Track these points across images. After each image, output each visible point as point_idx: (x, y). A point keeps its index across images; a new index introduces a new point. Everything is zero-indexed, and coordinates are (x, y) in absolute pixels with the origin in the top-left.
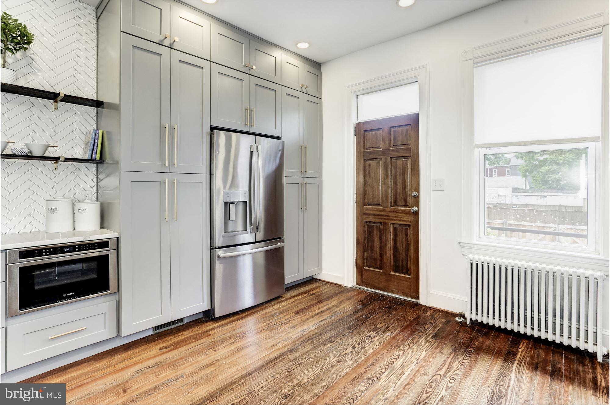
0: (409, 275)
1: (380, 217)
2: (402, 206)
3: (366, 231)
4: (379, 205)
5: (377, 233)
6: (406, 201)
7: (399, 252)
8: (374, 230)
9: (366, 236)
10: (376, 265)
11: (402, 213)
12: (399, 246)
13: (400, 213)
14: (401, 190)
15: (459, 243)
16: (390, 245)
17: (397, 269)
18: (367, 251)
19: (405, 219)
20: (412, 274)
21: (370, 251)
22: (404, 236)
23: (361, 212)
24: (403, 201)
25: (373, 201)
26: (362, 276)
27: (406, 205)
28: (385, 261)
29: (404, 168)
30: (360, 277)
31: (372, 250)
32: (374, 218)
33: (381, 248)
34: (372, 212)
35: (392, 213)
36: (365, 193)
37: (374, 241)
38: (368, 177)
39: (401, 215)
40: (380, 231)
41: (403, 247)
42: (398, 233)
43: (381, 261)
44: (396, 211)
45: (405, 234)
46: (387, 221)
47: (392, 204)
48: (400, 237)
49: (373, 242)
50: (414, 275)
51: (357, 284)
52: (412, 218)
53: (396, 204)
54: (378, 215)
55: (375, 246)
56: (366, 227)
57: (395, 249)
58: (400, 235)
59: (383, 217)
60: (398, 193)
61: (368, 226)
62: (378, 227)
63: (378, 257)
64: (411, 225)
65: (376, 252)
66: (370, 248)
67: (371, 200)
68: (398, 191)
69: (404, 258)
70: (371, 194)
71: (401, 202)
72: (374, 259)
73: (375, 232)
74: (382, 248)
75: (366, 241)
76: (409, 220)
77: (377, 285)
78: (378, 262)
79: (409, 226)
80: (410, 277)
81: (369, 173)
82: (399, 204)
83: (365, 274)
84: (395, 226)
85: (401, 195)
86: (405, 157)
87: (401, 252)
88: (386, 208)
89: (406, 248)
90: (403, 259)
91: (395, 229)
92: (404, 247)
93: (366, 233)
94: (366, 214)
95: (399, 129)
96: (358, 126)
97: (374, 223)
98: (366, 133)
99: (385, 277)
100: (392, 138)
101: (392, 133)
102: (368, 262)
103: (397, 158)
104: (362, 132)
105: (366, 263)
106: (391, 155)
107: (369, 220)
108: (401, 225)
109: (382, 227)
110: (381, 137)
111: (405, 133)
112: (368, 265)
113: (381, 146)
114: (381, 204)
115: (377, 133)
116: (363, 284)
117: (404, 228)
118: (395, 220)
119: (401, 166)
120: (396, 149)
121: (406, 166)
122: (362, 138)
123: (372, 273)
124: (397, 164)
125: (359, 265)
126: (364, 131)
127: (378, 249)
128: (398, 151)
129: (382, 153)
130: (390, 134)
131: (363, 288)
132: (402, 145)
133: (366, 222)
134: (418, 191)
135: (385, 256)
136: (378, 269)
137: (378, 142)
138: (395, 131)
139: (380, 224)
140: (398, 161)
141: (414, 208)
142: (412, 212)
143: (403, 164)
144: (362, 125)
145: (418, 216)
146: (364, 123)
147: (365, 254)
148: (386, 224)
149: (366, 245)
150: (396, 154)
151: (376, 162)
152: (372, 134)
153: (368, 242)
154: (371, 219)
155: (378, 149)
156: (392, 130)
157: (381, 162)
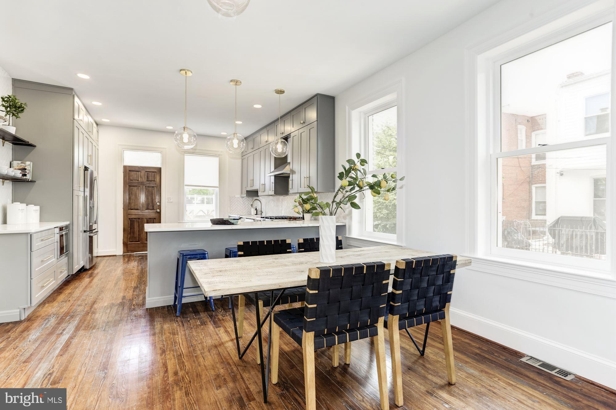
2: (151, 209)
3: (130, 223)
5: (136, 224)
6: (153, 206)
9: (129, 226)
14: (151, 202)
18: (130, 234)
19: (153, 215)
21: (132, 234)
23: (126, 213)
25: (134, 208)
26: (127, 247)
27: (153, 209)
28: (142, 237)
30: (126, 248)
31: (134, 233)
32: (135, 216)
33: (139, 231)
34: (134, 213)
35: (146, 213)
36: (129, 203)
37: (135, 228)
38: (131, 195)
39: (151, 213)
40: (139, 222)
43: (139, 238)
44: (149, 212)
46: (143, 217)
49: (134, 228)
51: (124, 252)
52: (157, 214)
53: (147, 209)
54: (138, 215)
55: (135, 230)
56: (129, 221)
59: (140, 215)
60: (149, 204)
61: (131, 221)
62: (137, 220)
63: (137, 236)
65: (136, 233)
66: (132, 232)
67: (133, 207)
68: (149, 202)
70: (133, 204)
72: (135, 237)
73: (135, 223)
75: (129, 229)
76: (155, 215)
77: (137, 250)
78: (137, 239)
79: (155, 218)
81: (132, 193)
82: (149, 209)
83: (129, 246)
84: (147, 219)
85: (151, 204)
86: (153, 187)
88: (142, 210)
93: (129, 225)
94: (129, 214)
95: (150, 173)
96: (125, 167)
97: (135, 219)
98: (130, 172)
99: (142, 245)
100: (146, 177)
101: (146, 174)
102: (131, 240)
103: (149, 187)
104: (128, 171)
105: (130, 240)
106: (146, 185)
107: (131, 217)
108: (151, 218)
109: (140, 220)
110: (140, 175)
111: (153, 176)
112: (131, 241)
113: (139, 180)
114: (139, 209)
115: (137, 173)
116: (128, 251)
117: (152, 220)
118: (148, 216)
119: (151, 191)
120: (148, 182)
121: (153, 191)
122: (128, 174)
123: (133, 245)
124: (148, 190)
125: (125, 242)
126: (129, 171)
127: (137, 232)
128: (150, 184)
129: (140, 184)
130: (145, 175)
131: (128, 254)
132: (151, 181)
133: (130, 219)
134: (160, 203)
135: (142, 235)
136: (137, 242)
137: (138, 178)
138: (147, 174)
139: (139, 219)
140: (149, 188)
141: (158, 210)
142: (157, 212)
143: (152, 190)
144: (128, 167)
145: (160, 213)
146: (129, 166)
147: (129, 236)
148: (142, 219)
149: (129, 231)
150: (149, 185)
151: (136, 188)
152: (134, 173)
153: (131, 229)
154: (133, 217)
155: (138, 181)
156: (146, 173)
157: (139, 187)
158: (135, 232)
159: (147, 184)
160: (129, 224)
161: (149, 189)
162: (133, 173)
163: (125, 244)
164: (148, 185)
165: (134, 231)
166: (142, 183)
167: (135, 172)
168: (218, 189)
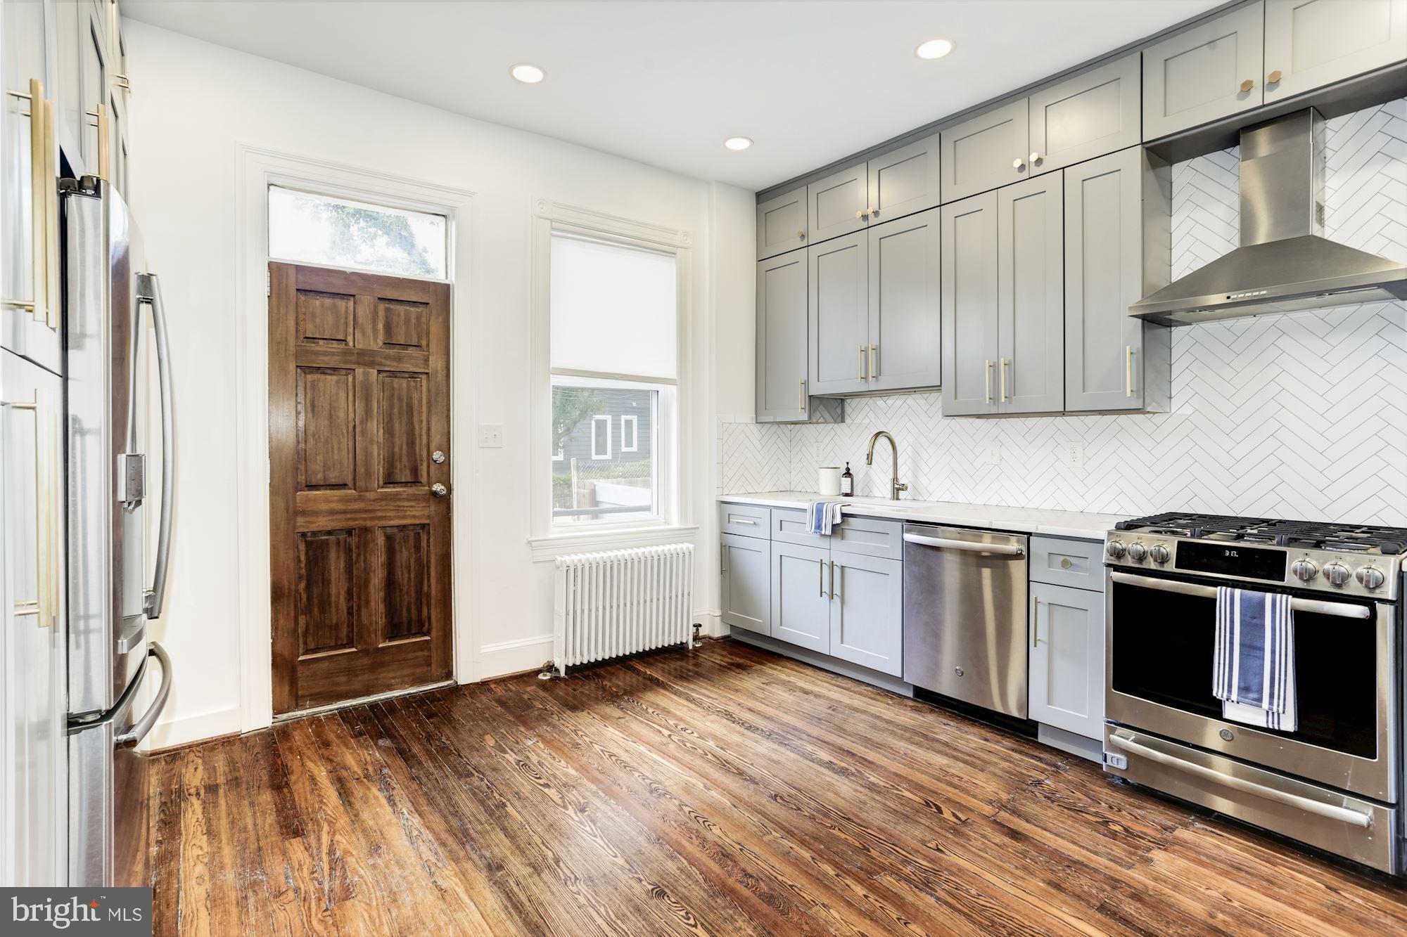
0: (428, 633)
1: (349, 516)
2: (407, 484)
3: (303, 558)
4: (343, 486)
5: (338, 558)
6: (415, 471)
7: (401, 590)
8: (328, 551)
9: (303, 571)
10: (336, 639)
11: (408, 500)
12: (402, 576)
13: (404, 499)
14: (404, 447)
15: (530, 543)
16: (377, 579)
17: (394, 630)
18: (308, 610)
19: (417, 513)
20: (434, 633)
21: (316, 610)
22: (413, 550)
23: (287, 510)
24: (408, 472)
25: (326, 477)
26: (293, 683)
27: (416, 482)
28: (365, 621)
29: (411, 398)
30: (287, 688)
31: (324, 603)
32: (332, 520)
33: (350, 593)
34: (324, 507)
35: (384, 503)
36: (299, 457)
37: (329, 580)
38: (309, 415)
39: (406, 504)
40: (348, 550)
41: (409, 577)
42: (397, 548)
43: (350, 625)
44: (395, 497)
45: (415, 547)
46: (369, 523)
47: (381, 482)
48: (404, 555)
49: (326, 582)
50: (437, 632)
51: (277, 710)
52: (433, 508)
53: (389, 480)
54: (345, 512)
55: (333, 591)
56: (302, 547)
57: (391, 585)
58: (401, 552)
59: (357, 516)
60: (397, 456)
61: (309, 545)
62: (342, 543)
63: (344, 617)
64: (429, 524)
65: (337, 607)
66: (316, 601)
67: (320, 476)
68: (397, 449)
69: (412, 601)
70: (320, 458)
71: (405, 476)
72: (330, 627)
73: (333, 555)
74: (356, 590)
75: (302, 585)
76: (426, 512)
77: (343, 688)
78: (344, 630)
79: (423, 526)
80: (428, 638)
81: (312, 406)
82: (399, 480)
83: (302, 672)
84: (389, 531)
85: (405, 459)
86: (414, 375)
87: (405, 589)
88: (367, 491)
89: (416, 577)
90: (409, 604)
91: (389, 539)
92: (412, 575)
93: (302, 565)
94: (304, 513)
95: (402, 309)
96: (277, 271)
97: (329, 533)
98: (302, 298)
99: (366, 661)
100: (381, 326)
101: (381, 313)
102: (310, 639)
103: (393, 374)
104: (293, 292)
105: (305, 643)
106: (380, 364)
107: (314, 527)
108: (404, 526)
109: (353, 540)
110: (351, 317)
111: (413, 320)
112: (312, 646)
113: (350, 339)
114: (350, 483)
115: (341, 304)
116: (297, 701)
117: (412, 534)
118: (391, 518)
119: (404, 394)
120: (393, 352)
121: (415, 395)
122: (292, 308)
123: (324, 665)
124: (393, 389)
125: (282, 656)
126: (298, 290)
127: (342, 598)
128: (399, 359)
129: (354, 358)
130: (375, 313)
131: (299, 713)
132: (406, 346)
133: (304, 535)
134: (447, 449)
135: (364, 611)
136: (343, 646)
137: (342, 328)
138: (387, 310)
139: (349, 532)
140: (396, 380)
141: (438, 487)
142: (435, 494)
143: (408, 389)
144: (292, 273)
145: (444, 502)
146: (299, 269)
147: (302, 620)
148: (365, 530)
149: (304, 596)
150: (395, 364)
151: (335, 378)
152: (322, 306)
153: (308, 587)
154: (323, 523)
155: (342, 346)
156: (382, 306)
157: (350, 378)
158: (333, 599)
159: (388, 362)
160: (299, 561)
161: (396, 386)
162: (317, 302)
163: (283, 667)
164: (392, 366)
165: (329, 595)
166: (362, 353)
167: (328, 301)
168: (673, 390)
